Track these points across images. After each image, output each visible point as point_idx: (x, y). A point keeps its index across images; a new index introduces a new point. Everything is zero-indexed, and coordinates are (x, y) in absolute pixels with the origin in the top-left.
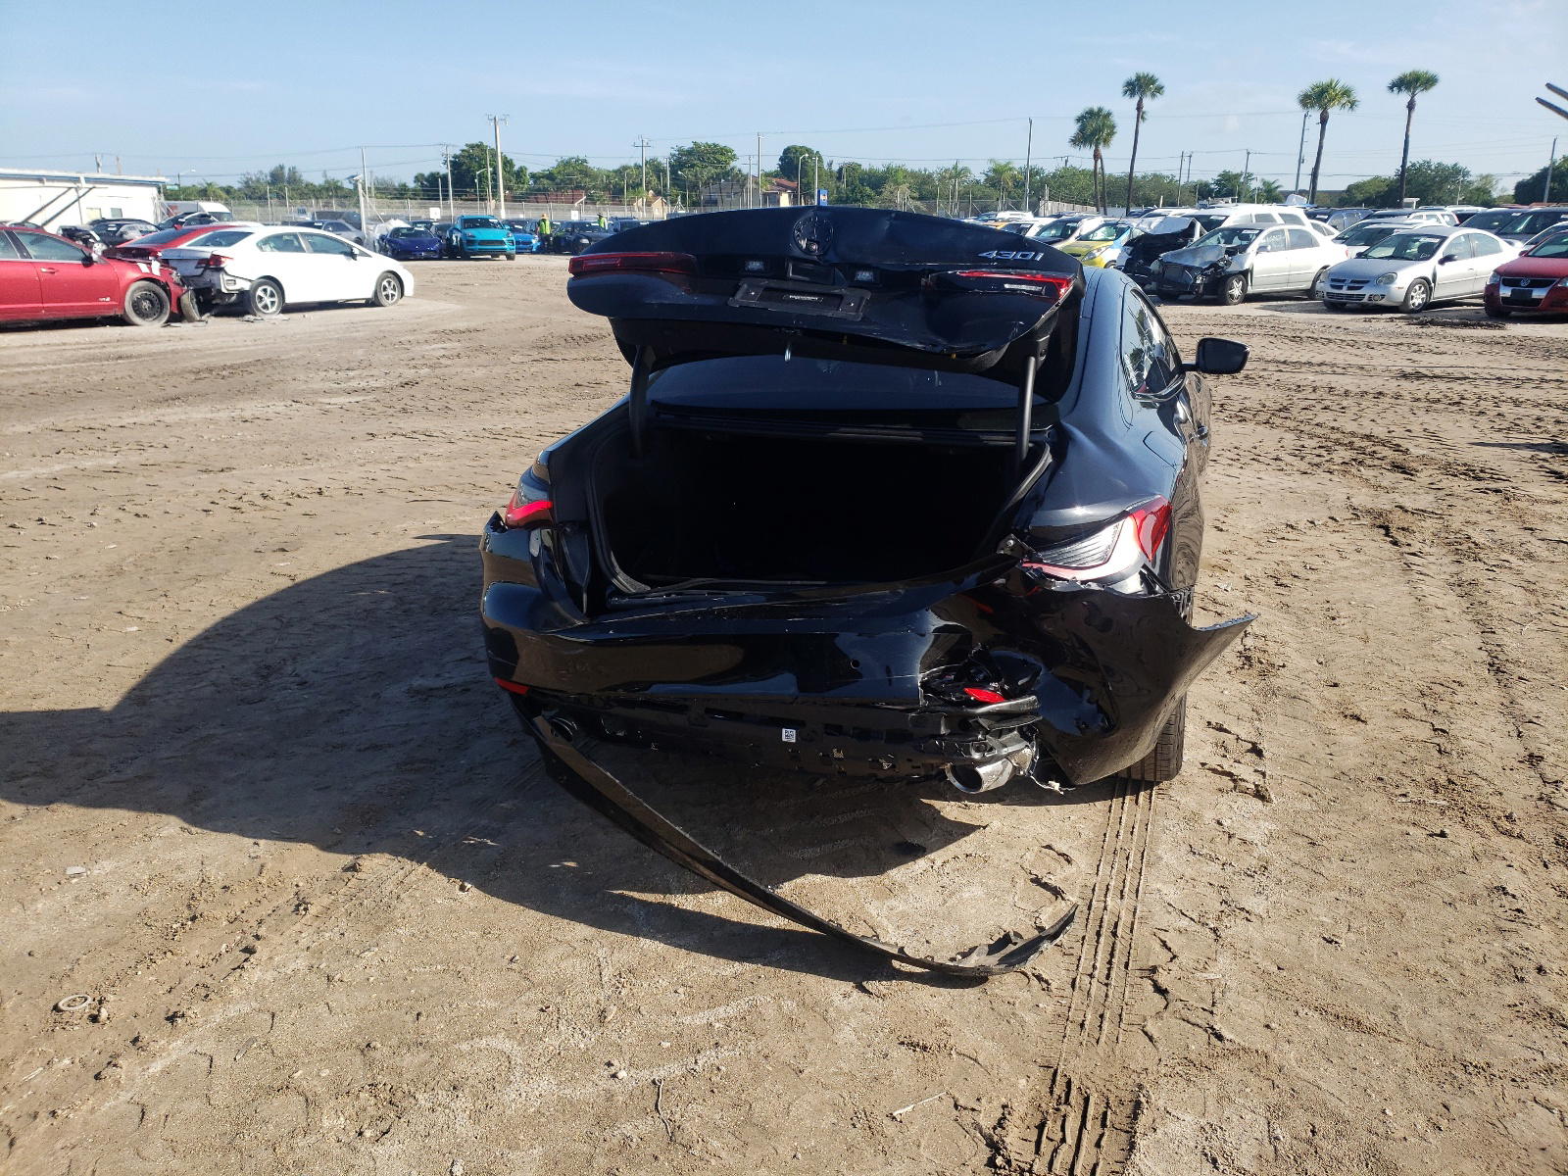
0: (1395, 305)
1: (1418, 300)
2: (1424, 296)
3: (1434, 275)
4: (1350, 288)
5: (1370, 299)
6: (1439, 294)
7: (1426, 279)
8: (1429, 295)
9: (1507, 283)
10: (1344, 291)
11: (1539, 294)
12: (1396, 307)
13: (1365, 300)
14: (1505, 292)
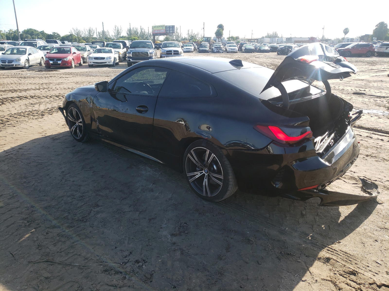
0: (22, 67)
1: (27, 65)
2: (28, 64)
3: (29, 59)
4: (8, 63)
5: (15, 66)
6: (31, 63)
7: (27, 59)
8: (29, 64)
9: (51, 60)
10: (7, 64)
11: (59, 62)
12: (23, 67)
13: (14, 66)
14: (51, 62)
